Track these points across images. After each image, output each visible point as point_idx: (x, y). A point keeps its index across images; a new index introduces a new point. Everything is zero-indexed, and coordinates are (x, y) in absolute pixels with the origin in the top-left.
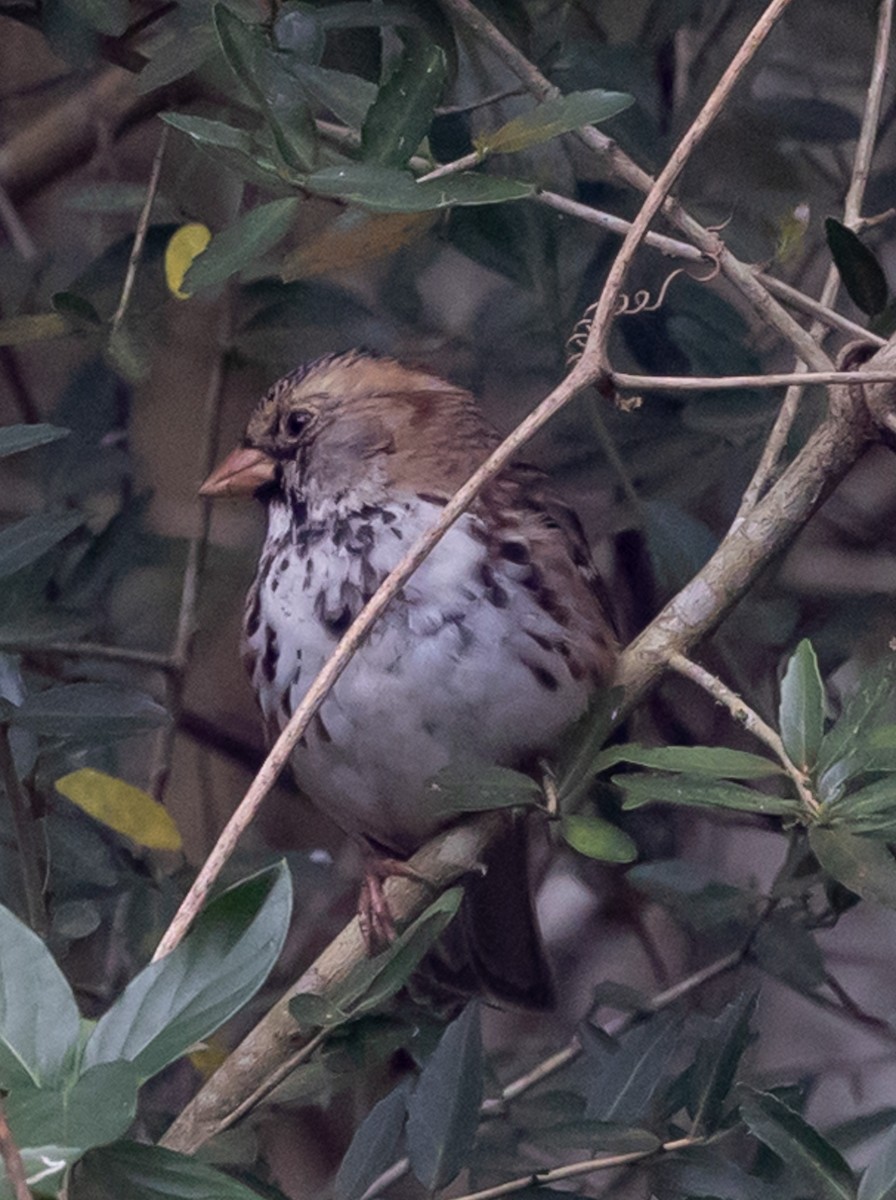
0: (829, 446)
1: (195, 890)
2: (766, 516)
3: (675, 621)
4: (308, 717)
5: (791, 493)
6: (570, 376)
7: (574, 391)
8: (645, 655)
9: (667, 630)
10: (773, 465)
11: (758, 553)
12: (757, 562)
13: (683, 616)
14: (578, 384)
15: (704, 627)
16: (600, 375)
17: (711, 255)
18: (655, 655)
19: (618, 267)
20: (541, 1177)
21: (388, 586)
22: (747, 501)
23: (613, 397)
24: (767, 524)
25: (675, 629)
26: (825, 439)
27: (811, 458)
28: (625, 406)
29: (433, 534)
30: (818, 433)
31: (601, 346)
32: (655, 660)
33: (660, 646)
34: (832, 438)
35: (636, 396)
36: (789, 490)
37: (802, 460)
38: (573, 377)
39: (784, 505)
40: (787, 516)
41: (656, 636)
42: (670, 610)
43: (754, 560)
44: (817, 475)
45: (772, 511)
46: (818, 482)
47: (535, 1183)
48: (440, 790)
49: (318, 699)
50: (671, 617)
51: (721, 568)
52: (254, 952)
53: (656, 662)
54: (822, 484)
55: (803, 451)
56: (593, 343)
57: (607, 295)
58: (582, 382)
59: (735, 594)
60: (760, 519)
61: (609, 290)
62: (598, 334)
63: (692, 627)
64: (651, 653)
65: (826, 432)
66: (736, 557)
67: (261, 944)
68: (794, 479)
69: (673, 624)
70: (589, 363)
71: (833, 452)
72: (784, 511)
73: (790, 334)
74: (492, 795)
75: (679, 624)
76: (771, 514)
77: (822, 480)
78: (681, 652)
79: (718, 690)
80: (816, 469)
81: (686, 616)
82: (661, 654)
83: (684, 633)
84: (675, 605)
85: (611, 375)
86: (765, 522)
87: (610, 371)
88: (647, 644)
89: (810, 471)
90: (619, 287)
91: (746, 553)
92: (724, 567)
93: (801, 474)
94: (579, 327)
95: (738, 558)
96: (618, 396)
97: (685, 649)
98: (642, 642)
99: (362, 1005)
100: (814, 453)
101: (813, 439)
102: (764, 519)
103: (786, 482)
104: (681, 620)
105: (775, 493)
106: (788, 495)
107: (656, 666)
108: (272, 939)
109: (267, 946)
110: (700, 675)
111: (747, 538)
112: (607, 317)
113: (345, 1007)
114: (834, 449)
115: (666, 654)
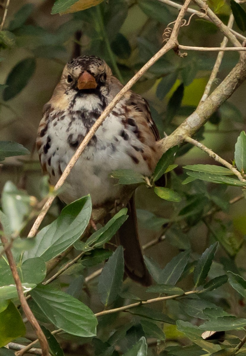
0: (240, 71)
1: (45, 206)
2: (218, 93)
3: (187, 126)
4: (81, 152)
5: (227, 86)
6: (166, 45)
7: (167, 50)
8: (178, 137)
9: (185, 129)
10: (215, 78)
11: (215, 105)
12: (215, 108)
13: (190, 125)
14: (168, 48)
15: (196, 128)
16: (175, 45)
17: (204, 9)
18: (181, 137)
19: (183, 11)
20: (143, 302)
21: (107, 111)
22: (207, 89)
23: (178, 52)
24: (219, 96)
25: (187, 129)
26: (239, 69)
27: (233, 75)
28: (182, 55)
29: (121, 95)
30: (236, 67)
31: (176, 36)
32: (181, 138)
33: (182, 134)
34: (240, 69)
35: (186, 52)
36: (226, 85)
37: (230, 75)
38: (167, 46)
39: (224, 90)
40: (225, 94)
41: (181, 131)
42: (185, 123)
43: (214, 107)
44: (235, 80)
45: (221, 92)
46: (235, 83)
47: (141, 304)
48: (114, 177)
49: (84, 147)
50: (185, 125)
51: (203, 109)
52: (79, 224)
53: (181, 139)
54: (237, 83)
55: (231, 73)
56: (174, 35)
57: (179, 20)
58: (170, 47)
59: (207, 118)
60: (216, 94)
61: (179, 18)
62: (175, 32)
63: (193, 128)
64: (179, 136)
65: (238, 67)
66: (208, 106)
67: (81, 221)
68: (228, 82)
69: (187, 127)
70: (172, 42)
71: (240, 73)
72: (224, 92)
73: (228, 35)
74: (132, 180)
75: (189, 127)
76: (220, 93)
77: (236, 82)
78: (189, 136)
79: (204, 148)
80: (235, 78)
81: (191, 124)
82: (183, 136)
83: (190, 130)
84: (187, 121)
85: (178, 45)
86: (218, 95)
87: (178, 44)
88: (178, 133)
89: (233, 79)
90: (182, 17)
91: (211, 104)
92: (204, 109)
93: (230, 80)
94: (166, 30)
95: (209, 107)
96: (180, 52)
97: (190, 135)
98: (176, 133)
99: (95, 245)
100: (234, 73)
101: (234, 69)
102: (217, 94)
103: (225, 82)
104: (189, 126)
105: (221, 86)
106: (226, 87)
107: (181, 140)
108: (85, 220)
109: (83, 222)
110: (197, 143)
111: (211, 100)
112: (178, 27)
113: (90, 245)
114: (241, 72)
115: (184, 137)
